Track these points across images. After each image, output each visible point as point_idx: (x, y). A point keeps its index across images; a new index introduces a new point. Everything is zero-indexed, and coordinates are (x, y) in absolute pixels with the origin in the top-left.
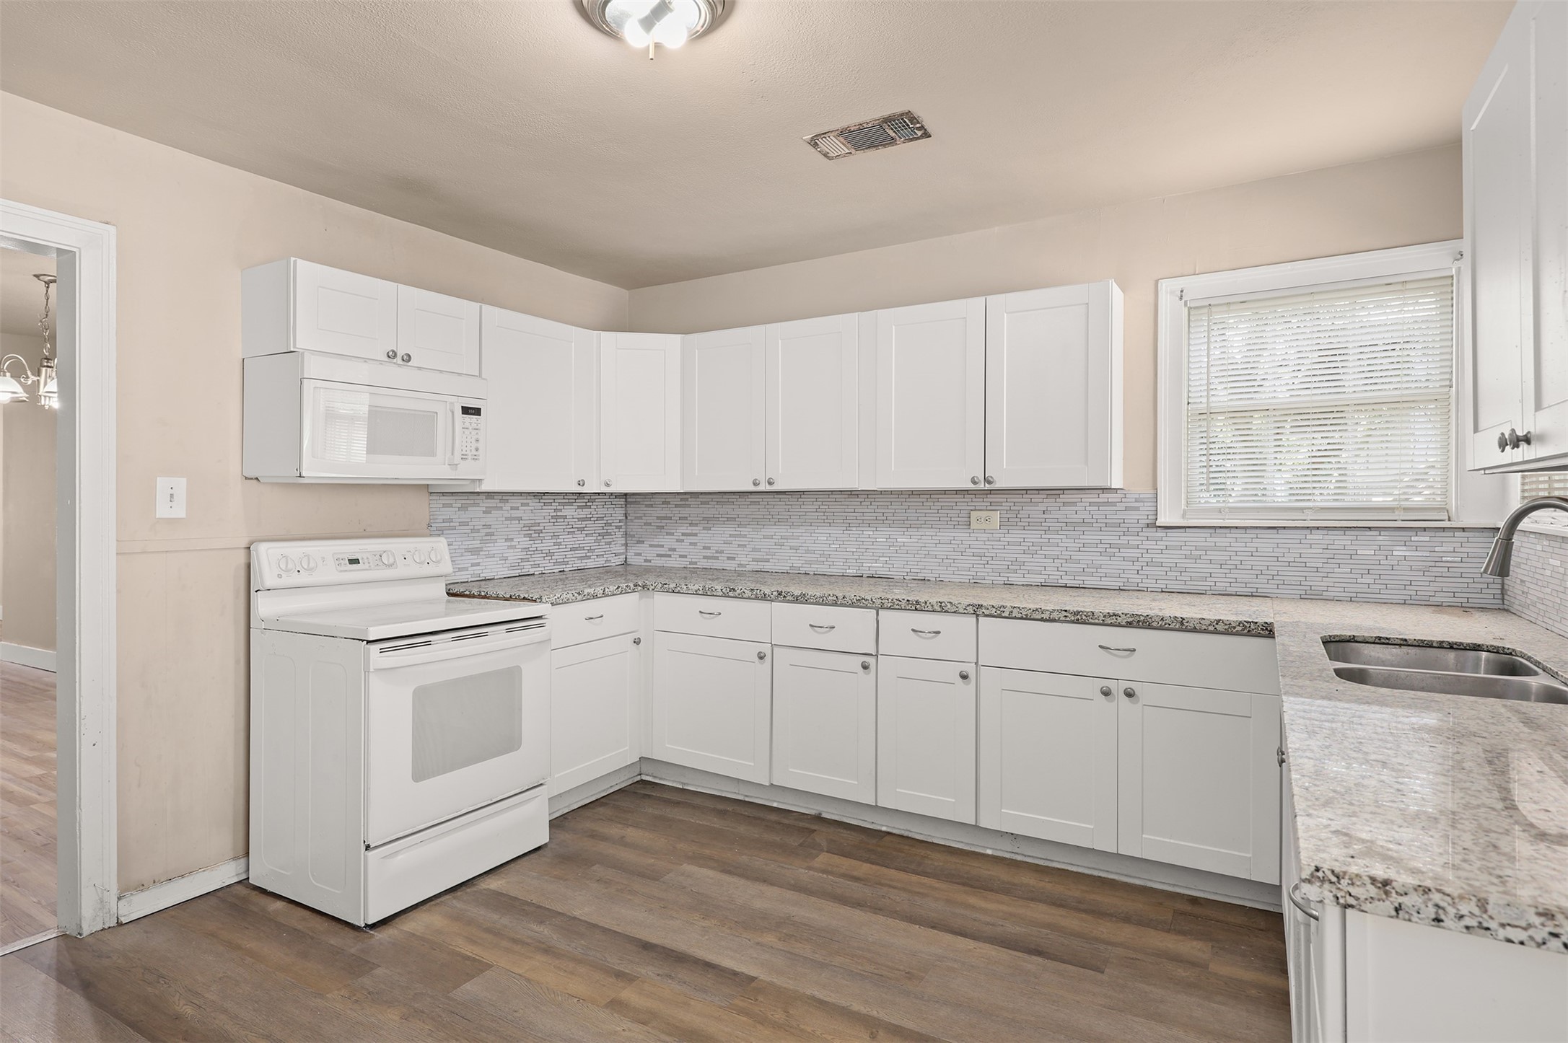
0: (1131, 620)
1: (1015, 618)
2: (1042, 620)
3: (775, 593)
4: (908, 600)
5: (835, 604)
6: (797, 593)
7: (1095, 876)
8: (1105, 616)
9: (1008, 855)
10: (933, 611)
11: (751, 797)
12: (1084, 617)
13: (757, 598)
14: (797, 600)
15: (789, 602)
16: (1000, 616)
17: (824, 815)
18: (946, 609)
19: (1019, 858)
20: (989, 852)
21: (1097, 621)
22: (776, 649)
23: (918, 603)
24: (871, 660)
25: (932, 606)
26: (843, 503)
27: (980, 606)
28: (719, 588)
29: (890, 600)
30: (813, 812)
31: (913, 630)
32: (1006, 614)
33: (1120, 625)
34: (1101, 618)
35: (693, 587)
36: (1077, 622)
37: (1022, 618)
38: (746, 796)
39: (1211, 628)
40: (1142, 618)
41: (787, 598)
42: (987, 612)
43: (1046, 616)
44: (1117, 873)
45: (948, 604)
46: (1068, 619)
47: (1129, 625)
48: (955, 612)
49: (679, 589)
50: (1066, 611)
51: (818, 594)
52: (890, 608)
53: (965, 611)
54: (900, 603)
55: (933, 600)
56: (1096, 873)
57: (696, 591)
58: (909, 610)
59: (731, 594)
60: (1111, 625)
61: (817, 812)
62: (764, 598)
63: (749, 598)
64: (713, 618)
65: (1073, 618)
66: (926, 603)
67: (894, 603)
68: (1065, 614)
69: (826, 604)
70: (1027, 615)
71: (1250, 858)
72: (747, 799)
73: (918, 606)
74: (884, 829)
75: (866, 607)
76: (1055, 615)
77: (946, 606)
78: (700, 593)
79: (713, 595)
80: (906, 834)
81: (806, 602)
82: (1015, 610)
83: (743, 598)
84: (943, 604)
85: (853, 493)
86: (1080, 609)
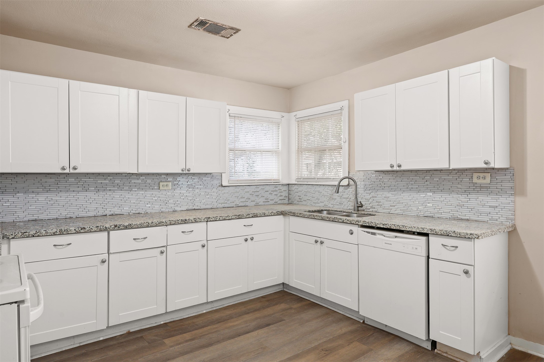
0: (253, 215)
1: (221, 220)
2: (229, 219)
3: (113, 226)
4: (182, 220)
5: (148, 226)
6: (126, 224)
7: (237, 303)
8: (246, 215)
9: (211, 310)
10: (192, 223)
11: (84, 342)
12: (241, 217)
13: (101, 231)
14: (126, 228)
15: (121, 229)
16: (216, 221)
17: (131, 331)
18: (197, 221)
19: (215, 309)
20: (205, 312)
21: (244, 217)
22: (111, 256)
23: (186, 220)
24: (164, 249)
25: (192, 220)
26: (94, 180)
27: (209, 218)
28: (73, 229)
29: (174, 221)
30: (125, 332)
31: (182, 232)
32: (218, 219)
33: (250, 218)
34: (245, 216)
35: (51, 231)
36: (239, 218)
37: (223, 220)
38: (80, 343)
39: (271, 215)
40: (255, 214)
41: (120, 228)
42: (211, 220)
43: (230, 218)
44: (241, 300)
45: (198, 219)
46: (236, 218)
47: (252, 217)
48: (200, 222)
49: (38, 234)
50: (236, 215)
51: (138, 223)
52: (174, 224)
53: (204, 221)
54: (178, 221)
55: (192, 218)
56: (237, 302)
57: (54, 233)
58: (182, 224)
59: (82, 231)
60: (248, 218)
61: (127, 331)
62: (105, 229)
63: (95, 231)
64: (64, 248)
65: (238, 217)
66: (189, 219)
67: (176, 222)
68: (236, 216)
69: (143, 227)
70: (224, 219)
71: (277, 278)
72: (81, 344)
73: (186, 222)
74: (162, 323)
75: (163, 225)
76: (233, 217)
77: (197, 220)
78: (57, 234)
79: (68, 234)
80: (172, 320)
81: (132, 228)
82: (221, 218)
83: (91, 232)
84: (196, 219)
85: (100, 174)
86: (240, 214)
